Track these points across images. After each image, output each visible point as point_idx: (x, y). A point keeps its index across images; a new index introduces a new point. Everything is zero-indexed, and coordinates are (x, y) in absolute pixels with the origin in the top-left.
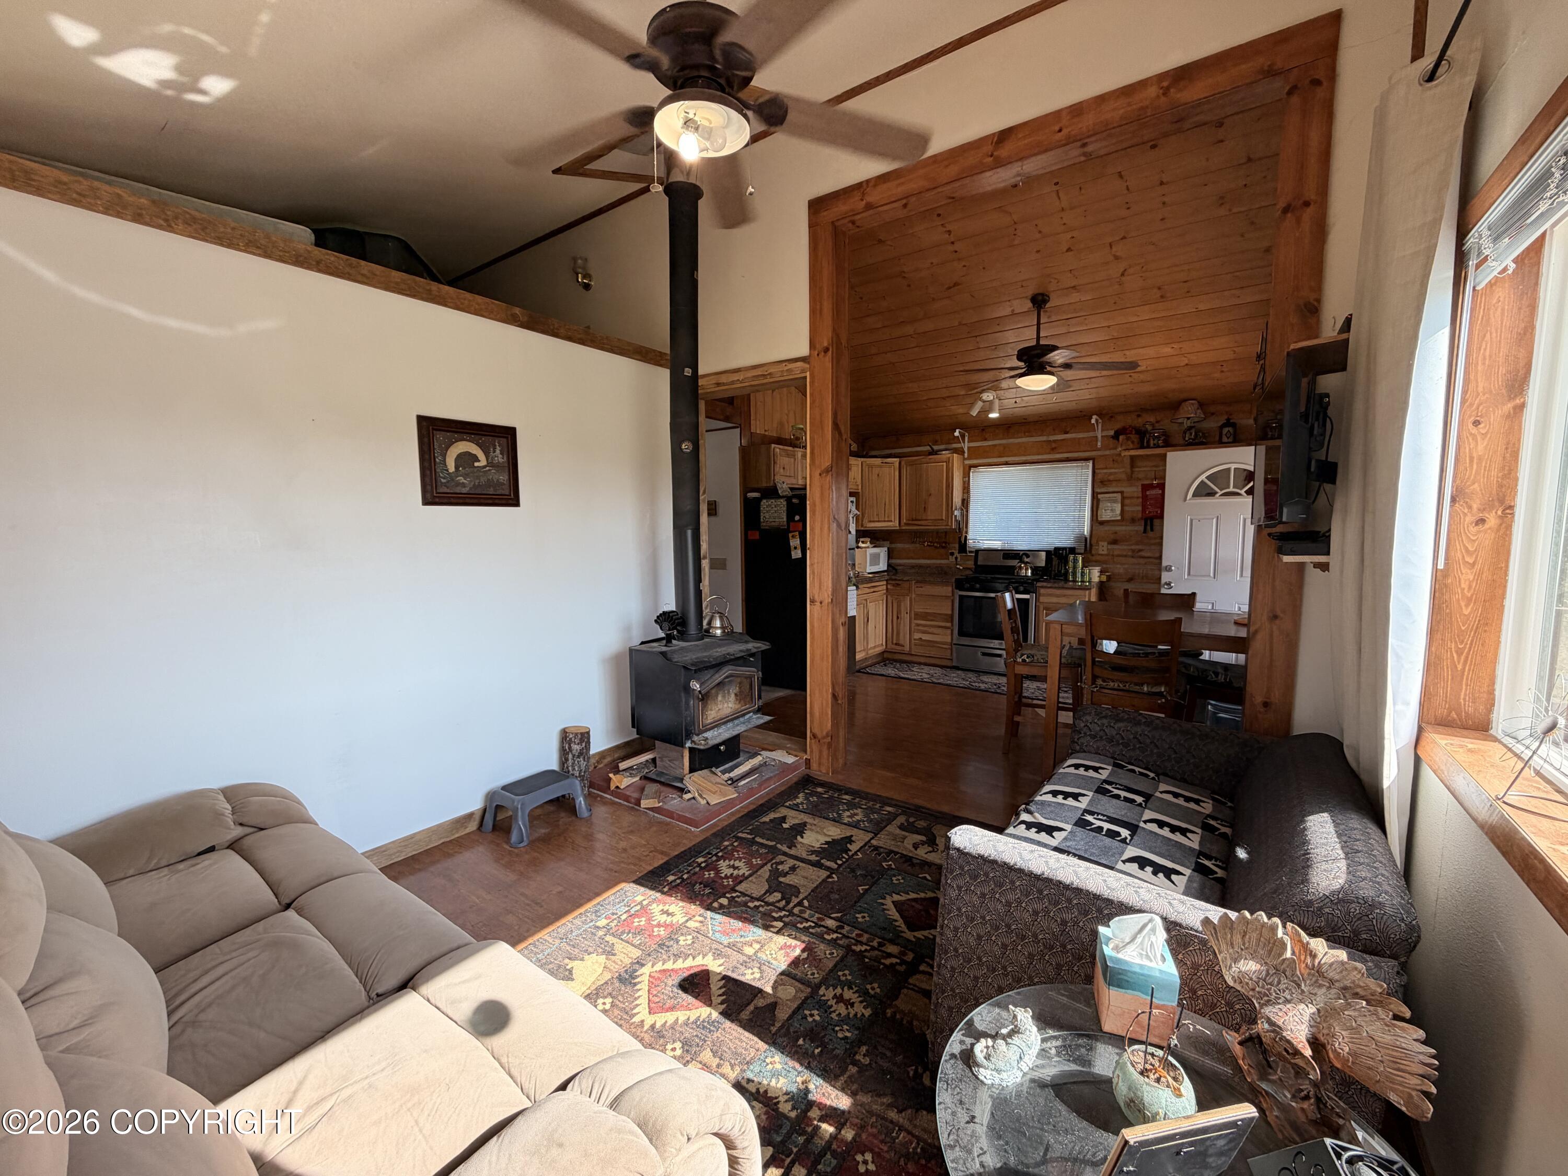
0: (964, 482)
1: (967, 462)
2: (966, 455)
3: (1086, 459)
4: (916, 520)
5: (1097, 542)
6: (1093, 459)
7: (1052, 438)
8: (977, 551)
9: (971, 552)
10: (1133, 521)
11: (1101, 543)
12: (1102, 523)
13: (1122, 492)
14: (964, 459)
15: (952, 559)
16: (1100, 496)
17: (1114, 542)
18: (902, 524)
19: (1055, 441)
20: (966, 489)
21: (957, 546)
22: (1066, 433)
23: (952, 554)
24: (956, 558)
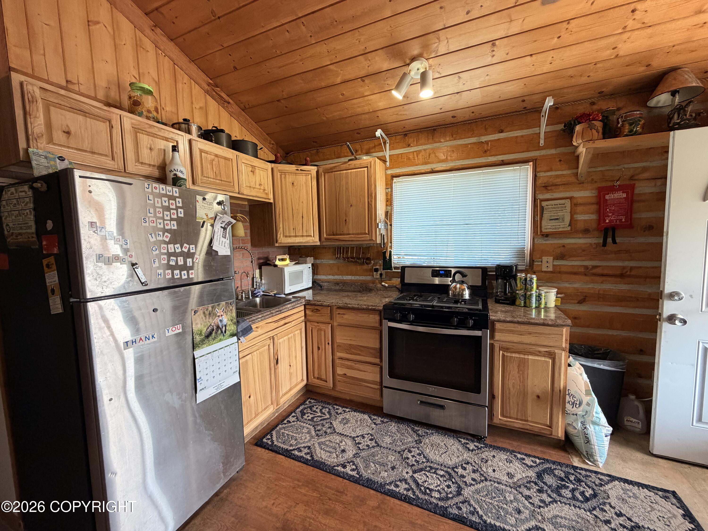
0: (387, 194)
1: (389, 172)
2: (388, 164)
3: (525, 161)
4: (337, 235)
5: (541, 258)
6: (535, 161)
7: (484, 139)
8: (403, 268)
9: (396, 268)
10: (586, 231)
11: (545, 259)
12: (546, 235)
13: (571, 198)
14: (387, 169)
15: (377, 275)
16: (544, 204)
17: (562, 257)
18: (323, 239)
19: (487, 142)
20: (389, 201)
21: (381, 262)
22: (502, 131)
23: (376, 270)
24: (381, 275)
